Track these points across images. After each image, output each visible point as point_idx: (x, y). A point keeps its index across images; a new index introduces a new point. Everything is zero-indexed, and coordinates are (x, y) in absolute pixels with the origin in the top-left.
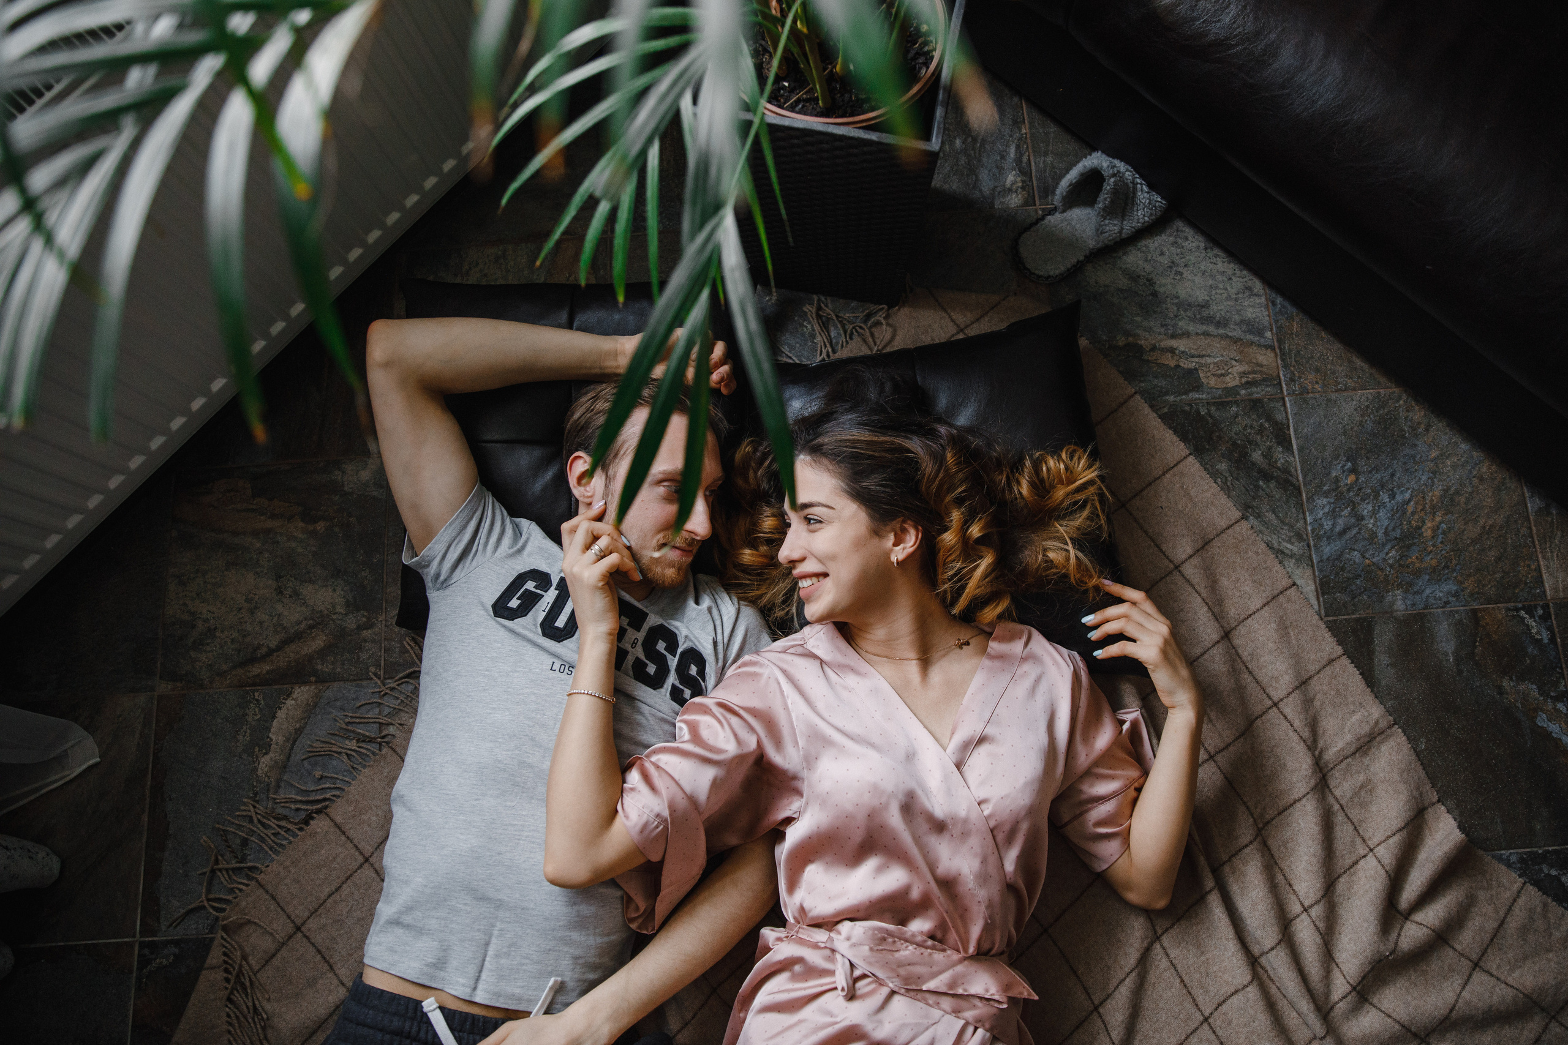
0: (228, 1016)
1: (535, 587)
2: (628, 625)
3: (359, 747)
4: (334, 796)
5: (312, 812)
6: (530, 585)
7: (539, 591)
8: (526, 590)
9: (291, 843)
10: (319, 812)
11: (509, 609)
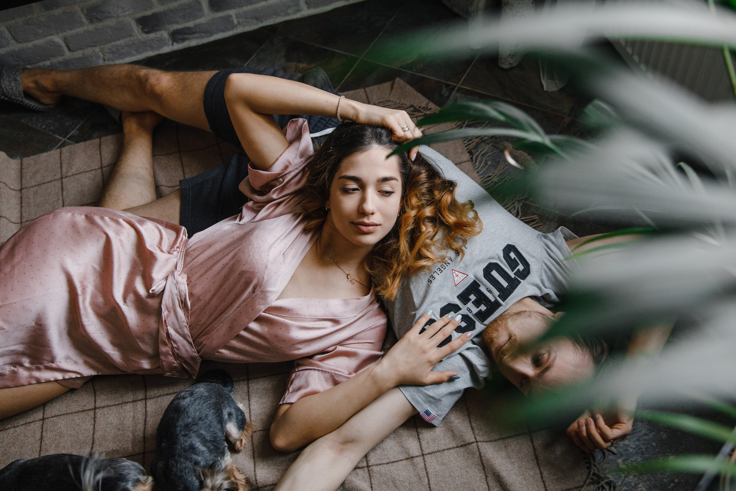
0: (406, 104)
1: (519, 270)
2: (480, 310)
3: (492, 182)
4: (476, 166)
5: (473, 155)
6: (521, 267)
7: (516, 270)
8: (519, 264)
9: (464, 144)
10: (472, 158)
11: (510, 253)
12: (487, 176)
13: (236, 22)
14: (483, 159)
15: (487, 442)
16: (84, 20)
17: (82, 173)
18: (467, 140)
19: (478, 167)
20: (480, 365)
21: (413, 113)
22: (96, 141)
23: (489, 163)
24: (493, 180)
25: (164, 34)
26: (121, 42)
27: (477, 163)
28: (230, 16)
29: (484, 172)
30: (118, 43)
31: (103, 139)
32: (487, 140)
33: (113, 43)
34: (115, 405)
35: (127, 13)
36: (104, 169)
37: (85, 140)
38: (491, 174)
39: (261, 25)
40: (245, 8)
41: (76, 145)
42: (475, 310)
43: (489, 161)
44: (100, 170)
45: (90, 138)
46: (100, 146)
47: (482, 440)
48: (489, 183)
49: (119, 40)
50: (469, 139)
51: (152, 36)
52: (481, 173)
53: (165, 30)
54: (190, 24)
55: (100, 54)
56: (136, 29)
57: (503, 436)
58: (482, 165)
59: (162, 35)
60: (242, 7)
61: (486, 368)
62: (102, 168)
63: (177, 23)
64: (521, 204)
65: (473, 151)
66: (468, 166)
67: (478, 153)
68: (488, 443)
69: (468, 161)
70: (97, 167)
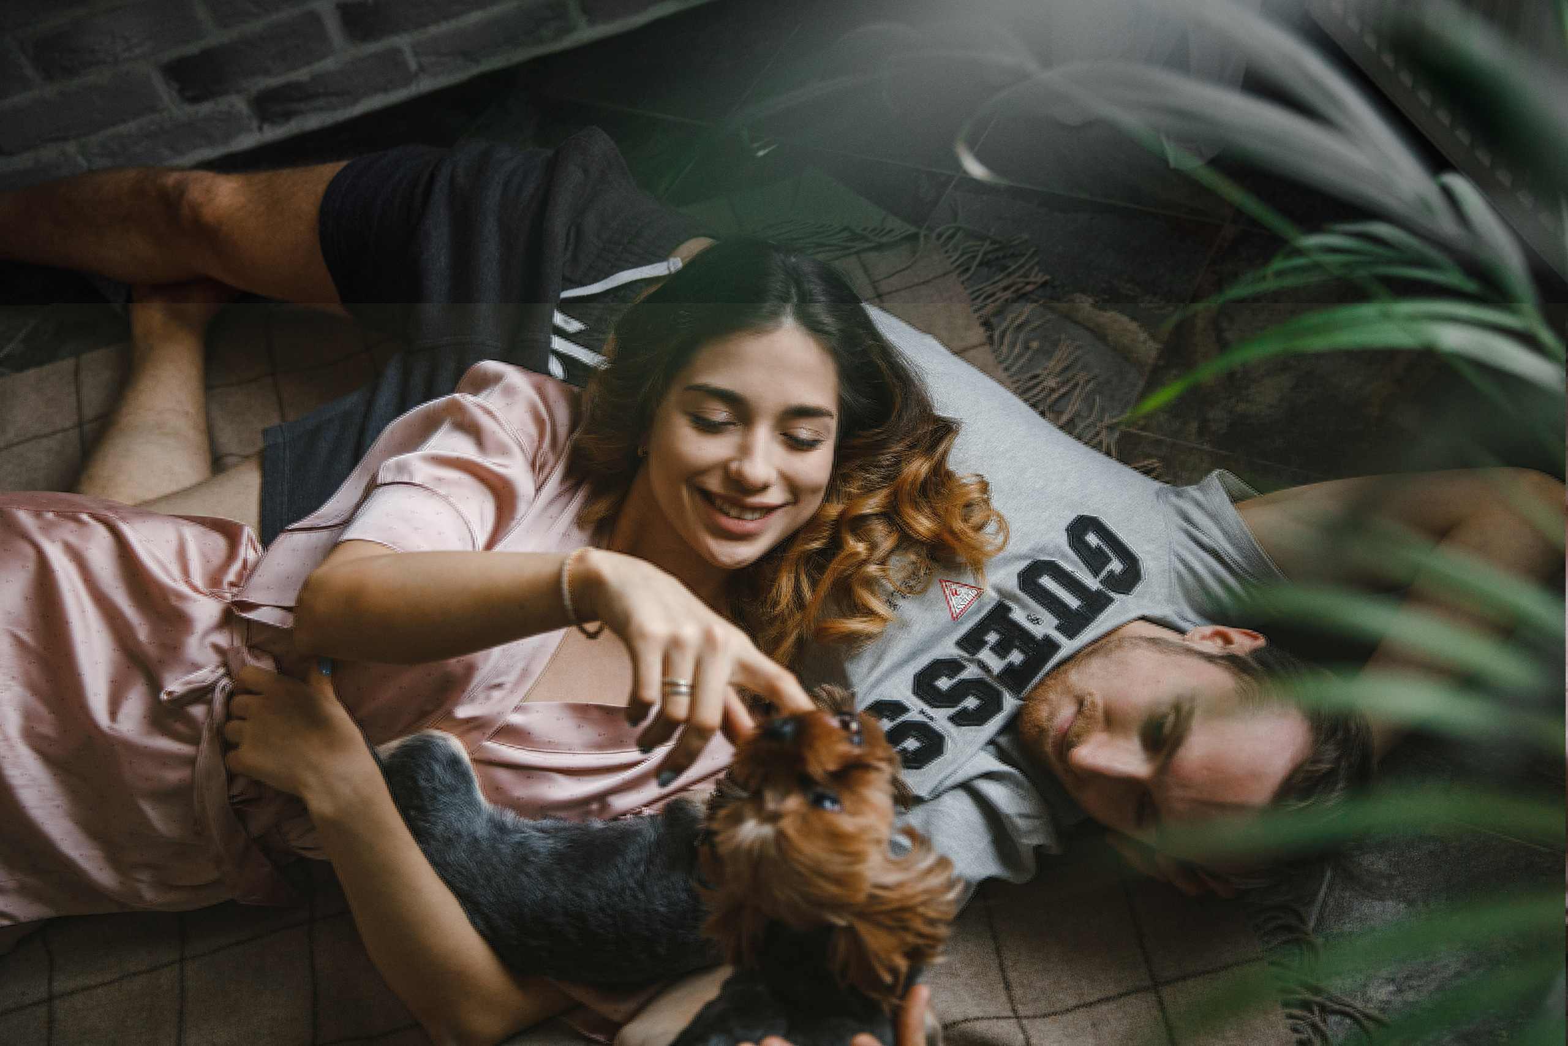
0: (831, 226)
1: (1111, 572)
4: (1001, 354)
5: (993, 330)
6: (1116, 566)
7: (1104, 573)
8: (1111, 560)
10: (991, 337)
11: (1085, 533)
12: (1029, 375)
13: (413, 65)
14: (1018, 338)
15: (1045, 1016)
16: (30, 72)
17: (30, 439)
18: (982, 297)
19: (1008, 357)
20: (1021, 815)
21: (849, 244)
22: (68, 364)
23: (1035, 345)
24: (1045, 384)
25: (239, 104)
26: (131, 127)
27: (1005, 349)
28: (397, 51)
29: (1022, 367)
30: (122, 129)
31: (86, 357)
32: (1032, 292)
33: (111, 131)
34: (103, 984)
35: (138, 51)
36: (87, 428)
37: (40, 363)
38: (1039, 371)
39: (475, 70)
40: (434, 30)
41: (19, 375)
42: (996, 665)
43: (1033, 339)
44: (76, 431)
45: (51, 358)
46: (77, 373)
47: (1031, 1013)
48: (1035, 391)
49: (124, 121)
50: (985, 295)
51: (206, 108)
52: (1014, 369)
53: (238, 92)
54: (302, 74)
55: (80, 158)
56: (164, 92)
57: (1087, 999)
58: (1017, 350)
59: (232, 106)
60: (425, 25)
61: (1037, 822)
62: (80, 425)
63: (267, 72)
64: (1117, 435)
65: (994, 320)
66: (985, 354)
67: (1005, 325)
68: (1048, 1020)
69: (982, 345)
70: (68, 424)
